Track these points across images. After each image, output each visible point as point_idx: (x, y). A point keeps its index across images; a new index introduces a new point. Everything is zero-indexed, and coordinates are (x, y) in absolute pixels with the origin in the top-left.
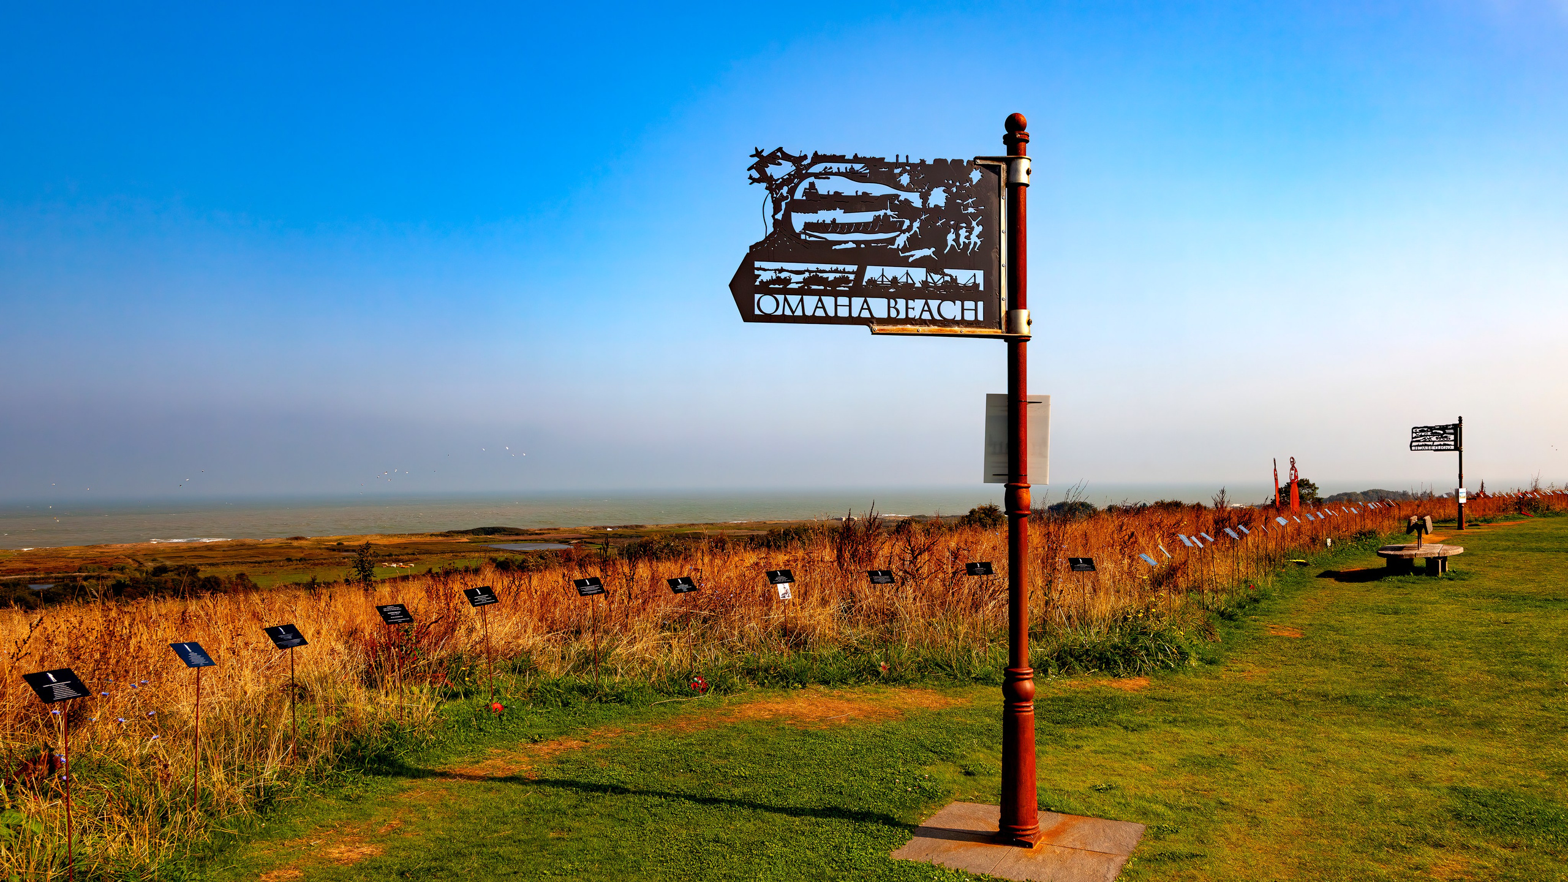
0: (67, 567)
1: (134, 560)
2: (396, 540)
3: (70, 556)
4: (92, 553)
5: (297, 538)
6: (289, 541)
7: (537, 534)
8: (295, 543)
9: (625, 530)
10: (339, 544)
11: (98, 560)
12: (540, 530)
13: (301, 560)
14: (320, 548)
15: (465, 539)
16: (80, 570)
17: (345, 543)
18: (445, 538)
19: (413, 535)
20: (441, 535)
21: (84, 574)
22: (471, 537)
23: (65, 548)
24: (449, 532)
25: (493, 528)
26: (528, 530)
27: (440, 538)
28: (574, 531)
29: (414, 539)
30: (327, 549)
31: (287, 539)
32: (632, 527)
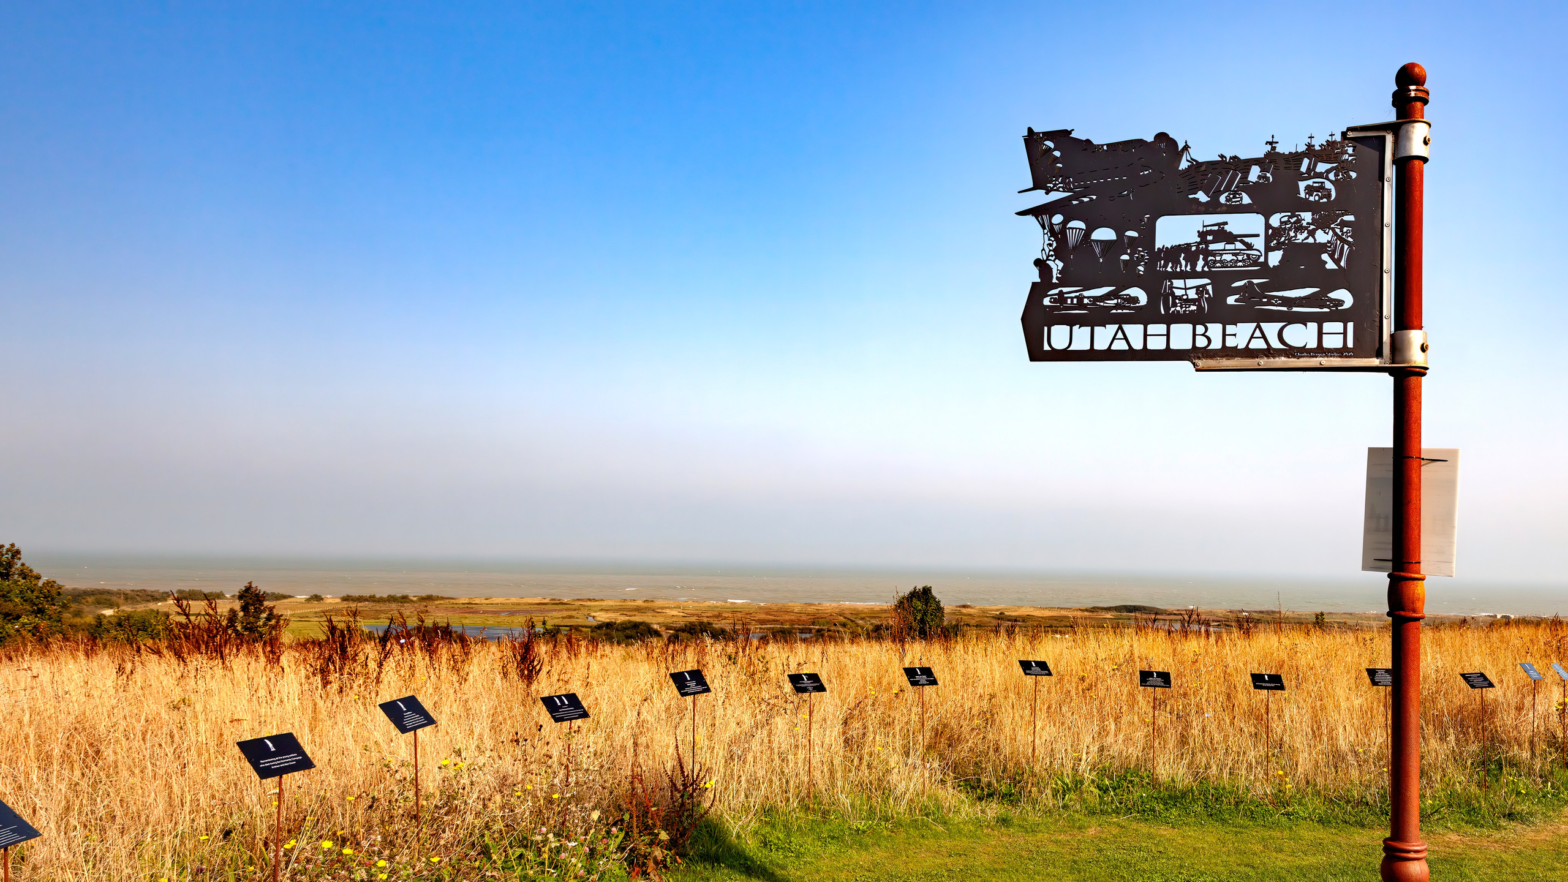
0: (800, 620)
1: (845, 618)
2: (1047, 613)
3: (796, 611)
4: (811, 609)
5: (964, 606)
6: (958, 609)
7: (1175, 614)
8: (964, 611)
9: (1261, 615)
10: (1001, 614)
11: (818, 616)
12: (1178, 610)
13: (977, 626)
14: (986, 617)
15: (1109, 616)
16: (813, 623)
17: (1006, 613)
18: (1091, 614)
19: (1062, 609)
20: (1087, 610)
21: (817, 627)
22: (1115, 613)
23: (790, 604)
24: (1094, 608)
25: (1134, 606)
26: (1166, 610)
27: (1086, 613)
28: (1211, 613)
29: (1063, 613)
30: (993, 617)
31: (957, 607)
32: (1268, 612)
